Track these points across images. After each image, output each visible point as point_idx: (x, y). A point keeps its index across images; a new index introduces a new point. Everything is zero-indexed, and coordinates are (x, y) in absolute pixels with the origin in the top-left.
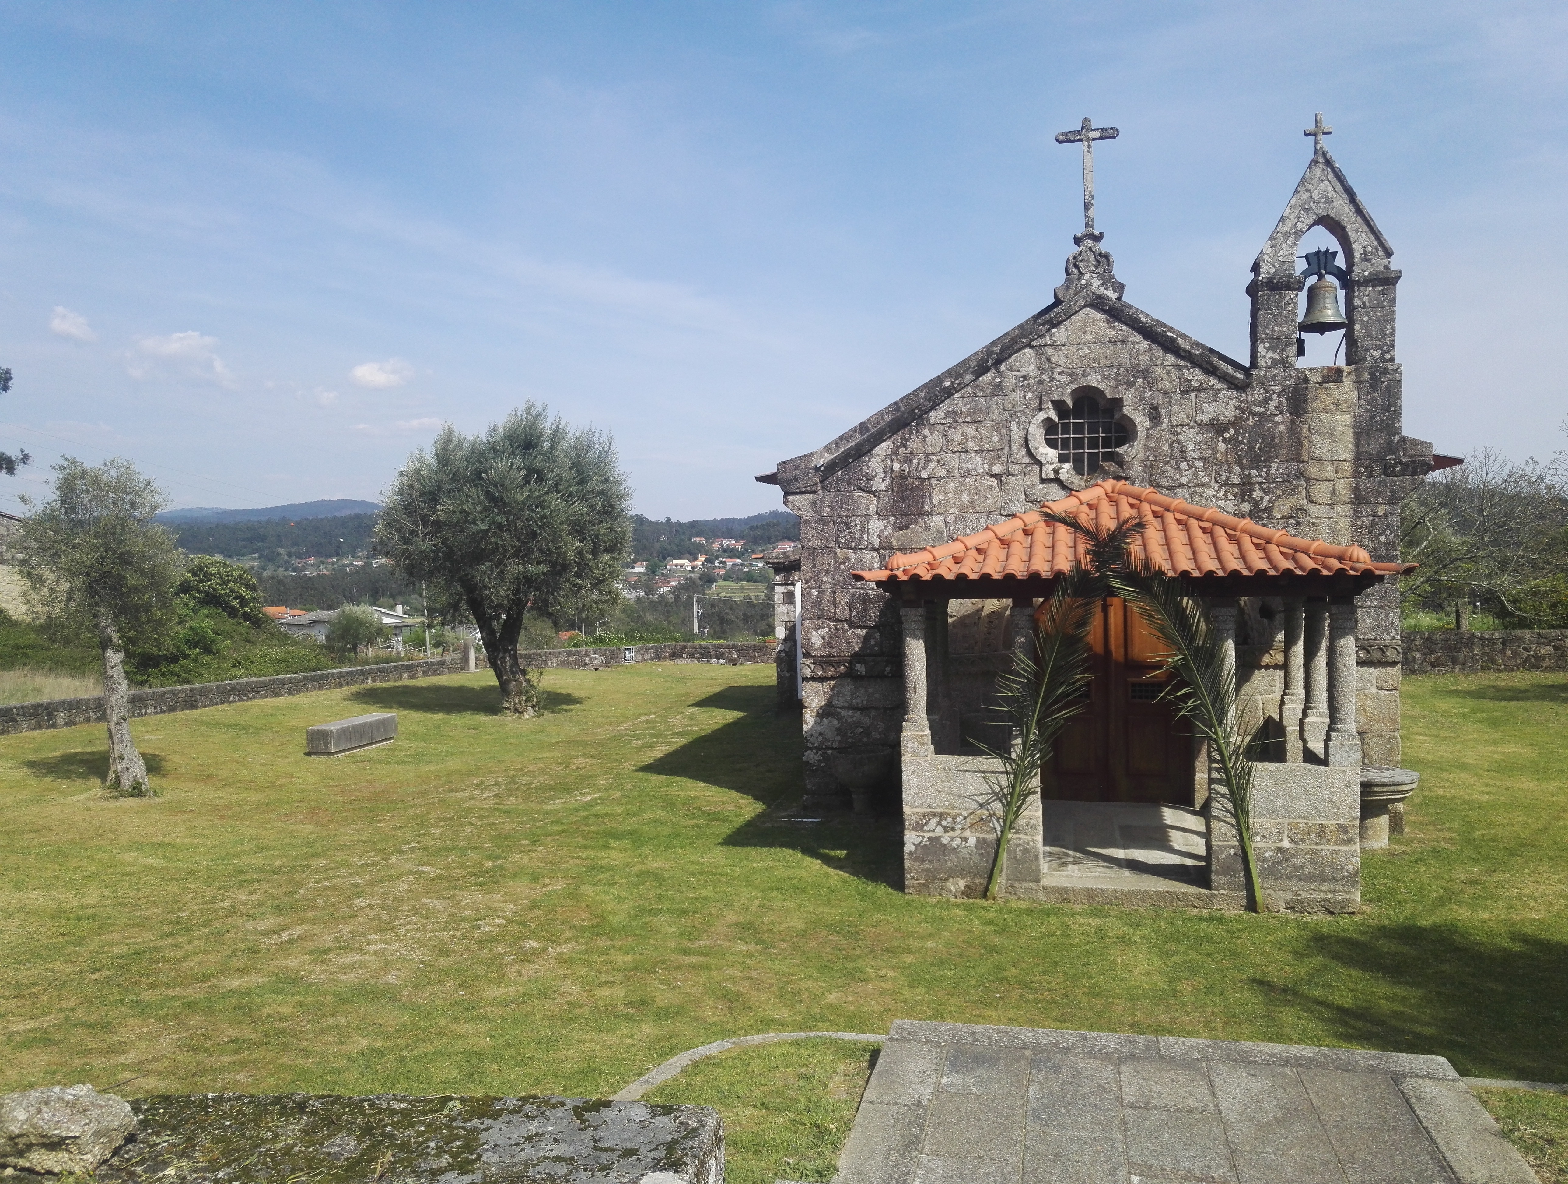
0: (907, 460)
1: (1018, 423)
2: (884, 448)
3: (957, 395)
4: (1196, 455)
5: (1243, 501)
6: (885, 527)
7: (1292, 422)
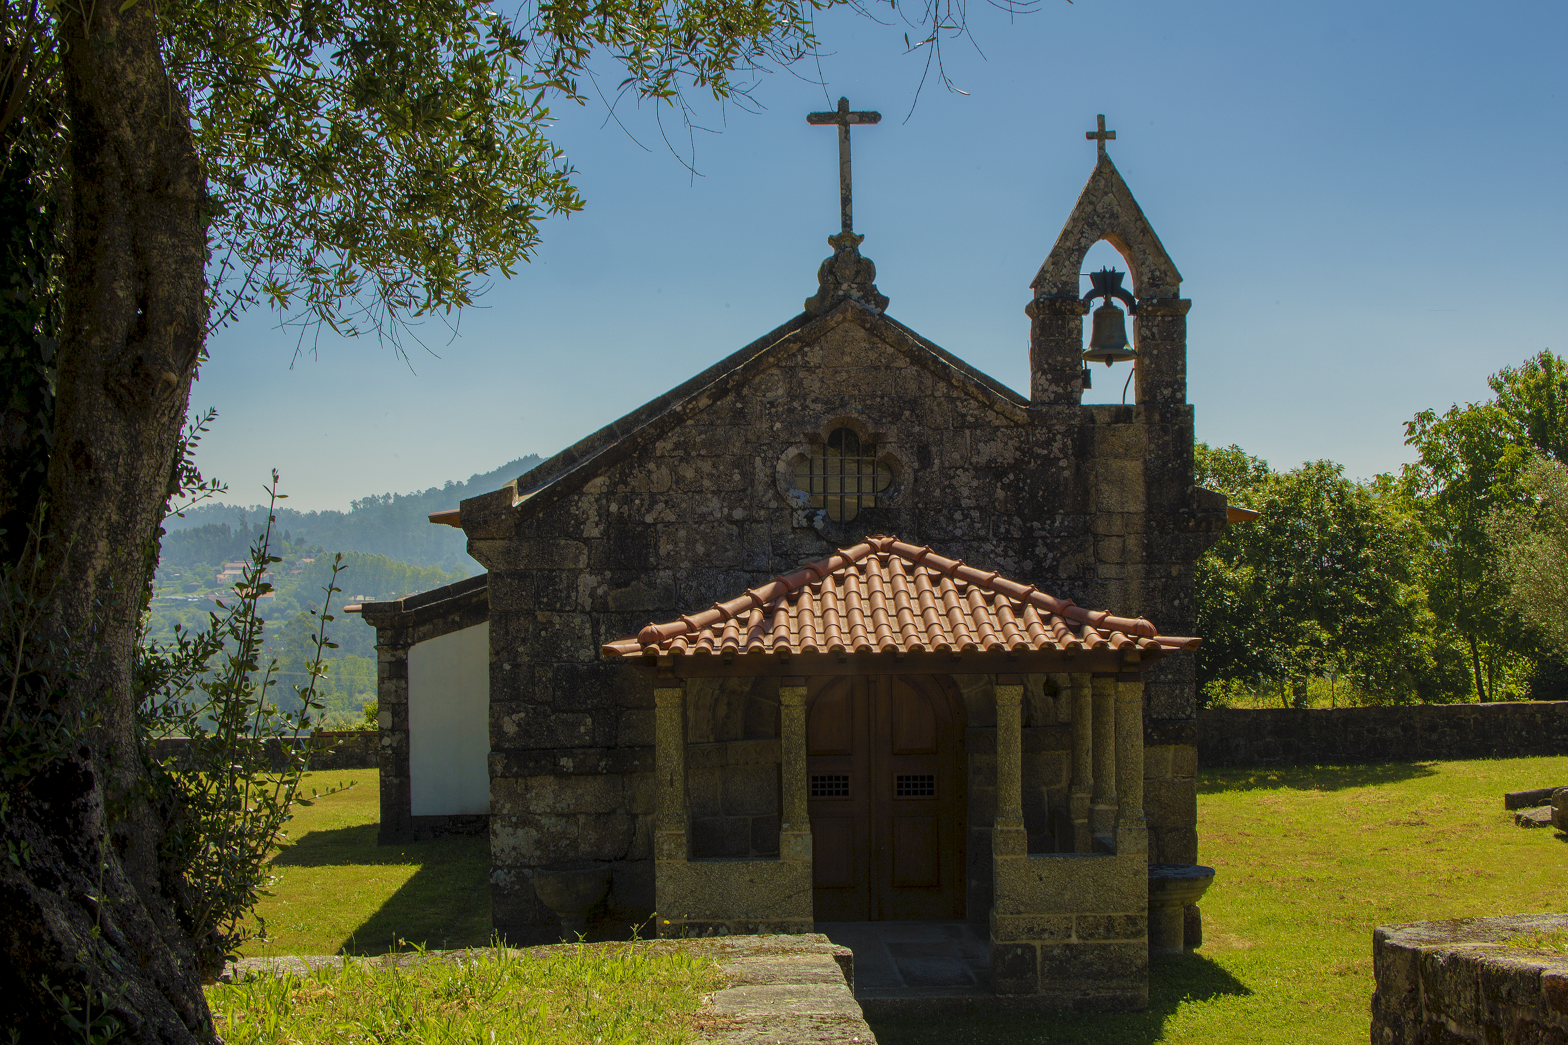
0: (627, 500)
1: (764, 460)
2: (598, 484)
3: (690, 422)
4: (971, 503)
5: (1025, 558)
6: (600, 584)
7: (1078, 468)
